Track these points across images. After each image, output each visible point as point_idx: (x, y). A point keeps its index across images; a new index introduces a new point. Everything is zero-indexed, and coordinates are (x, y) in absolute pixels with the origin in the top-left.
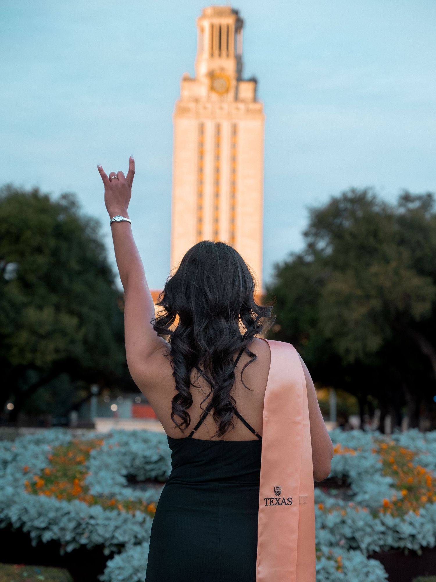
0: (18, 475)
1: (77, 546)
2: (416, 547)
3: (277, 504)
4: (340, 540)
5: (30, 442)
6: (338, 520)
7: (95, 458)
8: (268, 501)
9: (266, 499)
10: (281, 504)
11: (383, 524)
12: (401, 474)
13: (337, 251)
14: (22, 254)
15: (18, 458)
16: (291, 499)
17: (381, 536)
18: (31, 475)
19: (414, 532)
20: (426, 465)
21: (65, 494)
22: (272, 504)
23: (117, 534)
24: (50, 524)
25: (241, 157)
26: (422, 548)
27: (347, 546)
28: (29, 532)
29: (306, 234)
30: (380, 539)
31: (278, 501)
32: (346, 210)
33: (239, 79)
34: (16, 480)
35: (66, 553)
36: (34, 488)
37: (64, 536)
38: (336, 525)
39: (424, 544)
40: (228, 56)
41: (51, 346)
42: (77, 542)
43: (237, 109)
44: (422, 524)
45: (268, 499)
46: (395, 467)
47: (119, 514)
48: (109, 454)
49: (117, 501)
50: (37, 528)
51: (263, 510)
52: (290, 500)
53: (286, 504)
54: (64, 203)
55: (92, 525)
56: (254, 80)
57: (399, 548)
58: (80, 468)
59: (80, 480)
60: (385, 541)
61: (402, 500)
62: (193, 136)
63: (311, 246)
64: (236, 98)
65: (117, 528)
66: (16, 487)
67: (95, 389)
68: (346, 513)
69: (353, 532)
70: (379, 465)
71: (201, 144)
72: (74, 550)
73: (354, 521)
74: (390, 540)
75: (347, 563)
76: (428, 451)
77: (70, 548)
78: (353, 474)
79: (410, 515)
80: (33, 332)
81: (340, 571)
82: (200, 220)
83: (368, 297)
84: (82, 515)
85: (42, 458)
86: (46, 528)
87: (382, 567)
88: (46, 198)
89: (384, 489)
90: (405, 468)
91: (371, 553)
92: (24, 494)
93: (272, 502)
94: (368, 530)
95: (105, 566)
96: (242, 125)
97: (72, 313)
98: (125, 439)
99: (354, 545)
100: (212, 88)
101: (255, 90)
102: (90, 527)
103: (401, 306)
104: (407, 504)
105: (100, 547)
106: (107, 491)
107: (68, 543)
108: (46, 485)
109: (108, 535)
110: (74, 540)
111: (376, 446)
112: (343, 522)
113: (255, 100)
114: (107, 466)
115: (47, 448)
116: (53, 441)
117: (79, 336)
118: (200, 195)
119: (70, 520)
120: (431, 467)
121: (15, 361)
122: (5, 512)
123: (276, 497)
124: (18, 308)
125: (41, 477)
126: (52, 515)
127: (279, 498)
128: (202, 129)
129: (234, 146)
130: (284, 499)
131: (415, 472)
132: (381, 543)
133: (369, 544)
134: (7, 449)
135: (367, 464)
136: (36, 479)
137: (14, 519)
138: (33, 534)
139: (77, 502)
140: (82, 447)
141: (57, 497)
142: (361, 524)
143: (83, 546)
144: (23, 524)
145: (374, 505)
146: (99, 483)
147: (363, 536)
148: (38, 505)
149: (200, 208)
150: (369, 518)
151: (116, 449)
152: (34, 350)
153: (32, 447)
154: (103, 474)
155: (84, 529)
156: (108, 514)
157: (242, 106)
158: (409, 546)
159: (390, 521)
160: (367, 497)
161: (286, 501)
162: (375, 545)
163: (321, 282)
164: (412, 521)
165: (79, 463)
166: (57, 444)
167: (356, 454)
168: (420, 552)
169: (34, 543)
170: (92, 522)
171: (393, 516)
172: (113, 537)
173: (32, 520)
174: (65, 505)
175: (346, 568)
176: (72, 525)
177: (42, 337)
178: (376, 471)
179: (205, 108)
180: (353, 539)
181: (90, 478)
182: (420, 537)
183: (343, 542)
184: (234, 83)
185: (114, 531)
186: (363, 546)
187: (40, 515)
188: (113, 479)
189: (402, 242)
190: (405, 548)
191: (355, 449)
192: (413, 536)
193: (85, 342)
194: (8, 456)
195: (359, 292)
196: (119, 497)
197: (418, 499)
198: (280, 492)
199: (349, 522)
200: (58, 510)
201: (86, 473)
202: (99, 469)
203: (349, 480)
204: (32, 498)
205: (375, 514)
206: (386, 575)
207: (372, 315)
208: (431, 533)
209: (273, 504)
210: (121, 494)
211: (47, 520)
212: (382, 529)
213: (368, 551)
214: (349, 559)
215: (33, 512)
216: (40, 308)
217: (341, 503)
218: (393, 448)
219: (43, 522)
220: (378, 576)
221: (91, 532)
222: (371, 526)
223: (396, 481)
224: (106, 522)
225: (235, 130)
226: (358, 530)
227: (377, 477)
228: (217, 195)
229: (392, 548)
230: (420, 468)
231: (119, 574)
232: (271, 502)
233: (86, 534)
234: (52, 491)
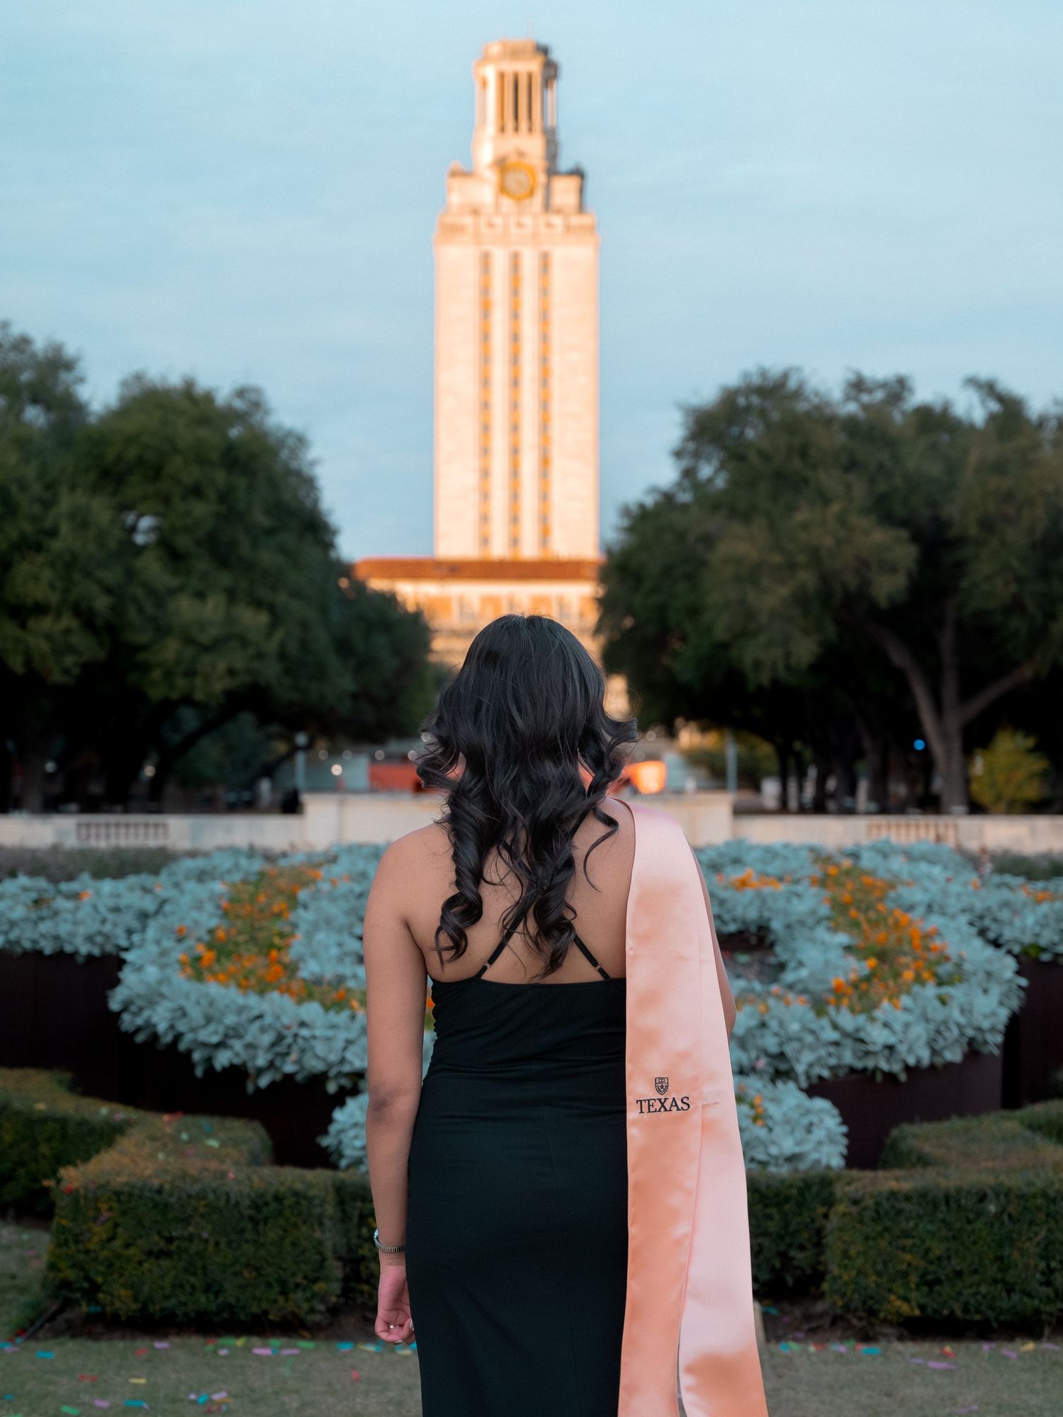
0: (168, 943)
1: (278, 1077)
2: (897, 1068)
3: (663, 1109)
4: (758, 1058)
5: (187, 877)
6: (754, 1022)
7: (305, 907)
8: (645, 1105)
9: (641, 1101)
10: (670, 1110)
11: (835, 1026)
12: (865, 926)
13: (734, 483)
14: (166, 500)
15: (167, 908)
16: (688, 1098)
17: (832, 1049)
18: (190, 942)
19: (892, 1040)
20: (911, 908)
21: (253, 981)
22: (652, 1109)
23: (349, 1055)
24: (226, 1036)
25: (556, 314)
26: (907, 1068)
27: (771, 1070)
28: (189, 1052)
29: (678, 454)
30: (830, 1055)
31: (663, 1105)
32: (748, 408)
33: (552, 172)
34: (164, 953)
35: (258, 1089)
36: (196, 968)
37: (254, 1058)
38: (749, 1031)
39: (911, 1061)
40: (530, 130)
41: (222, 666)
42: (277, 1069)
43: (549, 225)
44: (907, 1026)
45: (645, 1101)
46: (853, 912)
47: (353, 1017)
48: (333, 899)
49: (348, 990)
50: (204, 1045)
51: (635, 1122)
52: (685, 1100)
53: (678, 1109)
54: (239, 404)
55: (304, 1039)
56: (578, 173)
57: (865, 1070)
58: (279, 926)
59: (279, 949)
60: (840, 1057)
61: (868, 979)
62: (471, 275)
63: (689, 474)
64: (547, 206)
65: (349, 1043)
66: (163, 967)
67: (301, 739)
68: (768, 1009)
69: (781, 1044)
70: (824, 910)
71: (485, 290)
72: (273, 1084)
73: (781, 1024)
74: (848, 1057)
75: (772, 1109)
76: (913, 882)
77: (264, 1082)
78: (777, 925)
79: (885, 1009)
80: (189, 641)
81: (760, 1123)
82: (486, 429)
83: (792, 566)
84: (285, 1020)
85: (209, 907)
86: (221, 1045)
87: (835, 1111)
88: (208, 398)
89: (835, 956)
90: (872, 915)
91: (815, 1081)
92: (180, 979)
93: (653, 1105)
94: (809, 1039)
95: (330, 1120)
96: (559, 254)
97: (258, 604)
98: (360, 865)
99: (783, 1067)
100: (503, 189)
101: (581, 191)
102: (300, 1041)
103: (852, 581)
104: (877, 988)
105: (319, 1079)
106: (329, 972)
107: (260, 1071)
108: (218, 960)
109: (333, 1057)
110: (271, 1065)
111: (816, 871)
112: (763, 1025)
113: (581, 208)
114: (328, 922)
115: (218, 887)
116: (229, 872)
117: (272, 646)
118: (485, 382)
119: (263, 1030)
120: (920, 910)
121: (156, 693)
122: (146, 1014)
123: (660, 1097)
124: (159, 598)
125: (210, 946)
126: (230, 1020)
127: (666, 1099)
128: (486, 263)
129: (544, 291)
130: (674, 1099)
131: (891, 921)
132: (833, 1061)
133: (811, 1065)
134: (146, 890)
135: (800, 907)
136: (200, 949)
137: (162, 1027)
138: (197, 1056)
139: (275, 995)
140: (282, 883)
141: (239, 986)
142: (795, 1027)
143: (289, 1077)
144: (178, 1037)
145: (818, 988)
146: (315, 955)
147: (799, 1051)
148: (204, 1002)
149: (486, 406)
150: (811, 1015)
151: (343, 887)
152: (190, 673)
153: (191, 886)
154: (321, 936)
155: (289, 1046)
156: (334, 1017)
157: (557, 220)
158: (884, 1066)
159: (848, 1021)
160: (804, 973)
161: (680, 1105)
162: (822, 1066)
163: (708, 540)
164: (888, 1019)
165: (279, 915)
166: (237, 877)
167: (782, 887)
168: (903, 1077)
169: (199, 1072)
170: (304, 1032)
171: (853, 1010)
172: (343, 1060)
173: (194, 1030)
174: (253, 1000)
175: (771, 1117)
176: (267, 1039)
177: (206, 649)
178: (819, 921)
179: (491, 225)
180: (782, 1056)
181: (297, 947)
182: (902, 1049)
183: (762, 1063)
184: (542, 178)
185: (345, 1049)
186: (800, 1068)
187: (209, 1020)
188: (340, 945)
189: (852, 465)
190: (876, 1069)
191: (781, 879)
192: (890, 1048)
193: (282, 656)
194: (149, 904)
195: (777, 559)
196: (351, 984)
197: (897, 975)
198: (667, 1087)
199: (774, 1025)
200: (241, 1010)
201: (292, 935)
202: (315, 927)
203: (771, 938)
204: (194, 988)
205: (819, 1007)
206: (844, 1129)
207: (801, 599)
208: (924, 1039)
209: (654, 1110)
210: (355, 976)
211: (221, 1029)
212: (834, 1036)
213: (808, 1077)
214: (774, 1100)
215: (196, 1014)
216: (201, 596)
217: (757, 986)
218: (848, 873)
219: (216, 1032)
220: (828, 1130)
221: (303, 1051)
222: (813, 1032)
223: (857, 941)
224: (330, 1033)
225: (545, 263)
226: (790, 1039)
227: (821, 933)
228: (515, 382)
229: (852, 1070)
230: (898, 913)
231: (356, 1137)
232: (649, 1106)
233: (294, 1056)
234: (230, 975)
